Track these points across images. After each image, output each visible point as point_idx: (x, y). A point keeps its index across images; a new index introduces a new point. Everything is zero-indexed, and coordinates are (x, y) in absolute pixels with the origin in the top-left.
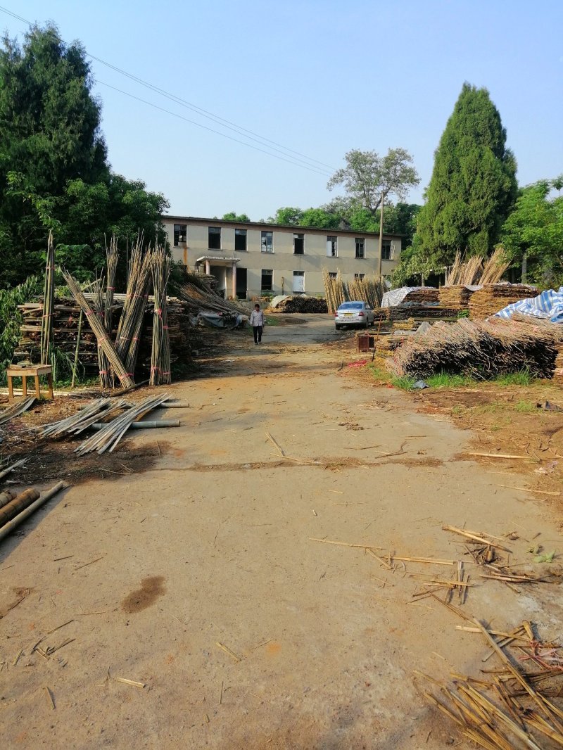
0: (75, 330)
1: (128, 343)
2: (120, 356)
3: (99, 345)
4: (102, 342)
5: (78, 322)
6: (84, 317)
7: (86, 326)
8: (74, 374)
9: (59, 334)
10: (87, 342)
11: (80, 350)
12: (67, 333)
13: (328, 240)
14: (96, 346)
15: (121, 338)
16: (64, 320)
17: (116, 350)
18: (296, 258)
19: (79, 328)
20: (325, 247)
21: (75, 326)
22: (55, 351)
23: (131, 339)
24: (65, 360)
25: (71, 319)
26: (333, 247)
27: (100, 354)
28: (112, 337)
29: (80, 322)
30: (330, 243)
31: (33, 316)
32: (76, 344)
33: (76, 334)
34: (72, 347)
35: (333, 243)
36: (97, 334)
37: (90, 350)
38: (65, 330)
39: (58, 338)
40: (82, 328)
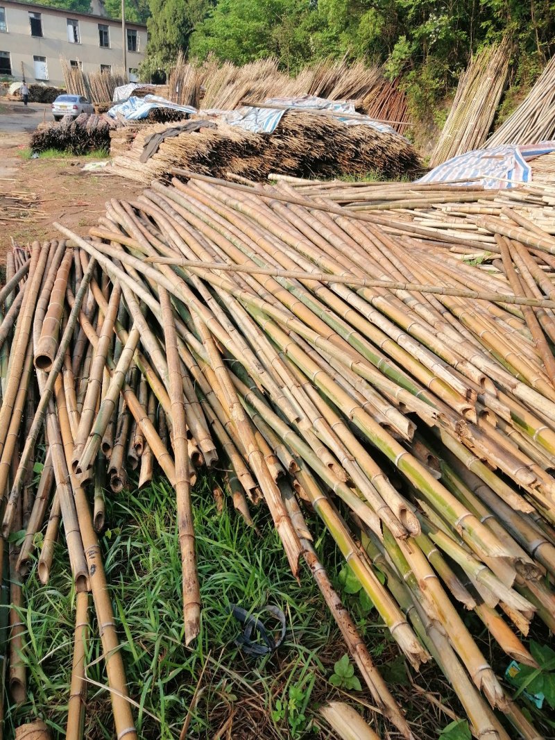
13: (69, 23)
18: (35, 40)
20: (66, 31)
26: (75, 32)
30: (71, 27)
35: (75, 28)
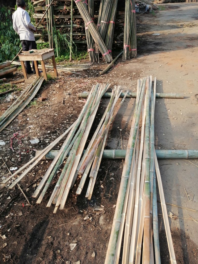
0: (68, 17)
1: (107, 26)
2: (101, 36)
3: (86, 28)
4: (89, 25)
5: (70, 9)
6: (74, 5)
7: (76, 12)
8: (71, 51)
9: (59, 20)
10: (77, 26)
11: (74, 32)
12: (64, 19)
14: (84, 28)
15: (102, 21)
16: (60, 8)
17: (99, 31)
19: (71, 14)
21: (69, 13)
22: (57, 33)
23: (109, 22)
24: (64, 40)
25: (65, 7)
27: (87, 34)
28: (95, 21)
29: (72, 10)
31: (40, 5)
32: (70, 27)
33: (70, 19)
34: (67, 29)
36: (84, 19)
37: (80, 32)
38: (62, 17)
39: (58, 23)
40: (74, 15)
